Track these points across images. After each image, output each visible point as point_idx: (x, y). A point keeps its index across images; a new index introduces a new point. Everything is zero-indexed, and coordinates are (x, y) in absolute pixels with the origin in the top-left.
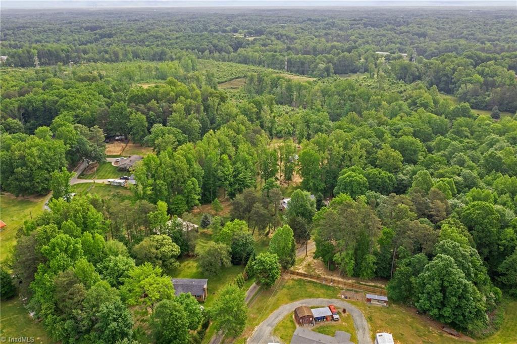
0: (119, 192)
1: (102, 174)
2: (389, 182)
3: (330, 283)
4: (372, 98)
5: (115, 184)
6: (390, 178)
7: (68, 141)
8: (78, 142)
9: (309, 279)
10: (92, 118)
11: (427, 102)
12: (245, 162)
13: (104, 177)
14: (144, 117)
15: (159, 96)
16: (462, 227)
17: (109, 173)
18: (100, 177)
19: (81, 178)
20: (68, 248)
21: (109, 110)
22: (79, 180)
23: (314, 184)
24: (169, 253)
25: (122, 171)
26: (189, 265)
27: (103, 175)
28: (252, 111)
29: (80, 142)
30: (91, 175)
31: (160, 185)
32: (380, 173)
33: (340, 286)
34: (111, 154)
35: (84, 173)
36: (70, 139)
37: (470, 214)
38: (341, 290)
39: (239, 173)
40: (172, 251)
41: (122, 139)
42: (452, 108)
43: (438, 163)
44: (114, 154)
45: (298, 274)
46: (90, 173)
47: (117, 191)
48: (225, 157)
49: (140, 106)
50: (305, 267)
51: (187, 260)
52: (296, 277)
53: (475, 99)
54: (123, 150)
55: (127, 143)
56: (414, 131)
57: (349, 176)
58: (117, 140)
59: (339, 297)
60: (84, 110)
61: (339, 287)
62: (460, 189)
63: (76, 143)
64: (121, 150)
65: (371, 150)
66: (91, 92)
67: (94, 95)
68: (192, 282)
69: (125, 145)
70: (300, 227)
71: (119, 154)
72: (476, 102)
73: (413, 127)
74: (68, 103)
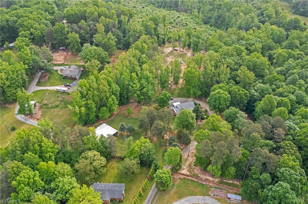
0: (64, 98)
1: (53, 81)
2: (245, 97)
3: (203, 182)
4: (233, 9)
5: (62, 91)
6: (245, 95)
7: (26, 62)
8: (33, 61)
9: (190, 178)
10: (42, 35)
11: (271, 15)
12: (147, 78)
13: (54, 84)
14: (77, 35)
15: (87, 15)
16: (295, 148)
17: (57, 80)
18: (51, 85)
19: (38, 85)
20: (30, 182)
21: (53, 29)
22: (37, 87)
23: (194, 92)
24: (99, 166)
25: (65, 78)
26: (113, 166)
27: (53, 83)
28: (151, 27)
29: (34, 61)
30: (45, 83)
31: (91, 104)
32: (239, 91)
33: (210, 184)
34: (57, 63)
35: (40, 80)
36: (27, 59)
37: (301, 139)
38: (211, 188)
39: (144, 88)
40: (101, 164)
41: (64, 49)
42: (288, 19)
43: (279, 81)
44: (59, 63)
45: (183, 174)
46: (44, 81)
47: (63, 97)
48: (134, 75)
49: (74, 26)
50: (188, 167)
51: (111, 161)
52: (182, 177)
53: (303, 8)
54: (65, 59)
55: (68, 52)
56: (263, 45)
57: (218, 93)
58: (60, 50)
59: (210, 194)
60: (36, 29)
61: (210, 186)
62: (293, 105)
63: (32, 62)
64: (64, 59)
65: (233, 67)
66: (40, 12)
67: (41, 14)
68: (115, 187)
69: (66, 53)
70: (185, 136)
71: (62, 62)
72: (304, 11)
73: (262, 43)
74: (24, 23)
